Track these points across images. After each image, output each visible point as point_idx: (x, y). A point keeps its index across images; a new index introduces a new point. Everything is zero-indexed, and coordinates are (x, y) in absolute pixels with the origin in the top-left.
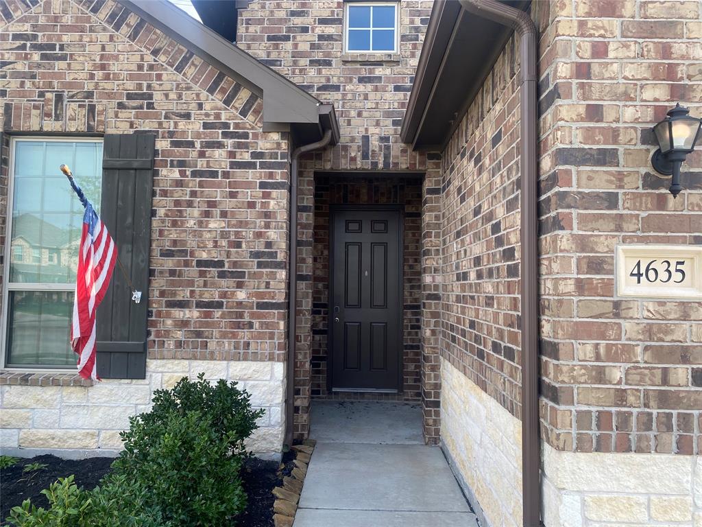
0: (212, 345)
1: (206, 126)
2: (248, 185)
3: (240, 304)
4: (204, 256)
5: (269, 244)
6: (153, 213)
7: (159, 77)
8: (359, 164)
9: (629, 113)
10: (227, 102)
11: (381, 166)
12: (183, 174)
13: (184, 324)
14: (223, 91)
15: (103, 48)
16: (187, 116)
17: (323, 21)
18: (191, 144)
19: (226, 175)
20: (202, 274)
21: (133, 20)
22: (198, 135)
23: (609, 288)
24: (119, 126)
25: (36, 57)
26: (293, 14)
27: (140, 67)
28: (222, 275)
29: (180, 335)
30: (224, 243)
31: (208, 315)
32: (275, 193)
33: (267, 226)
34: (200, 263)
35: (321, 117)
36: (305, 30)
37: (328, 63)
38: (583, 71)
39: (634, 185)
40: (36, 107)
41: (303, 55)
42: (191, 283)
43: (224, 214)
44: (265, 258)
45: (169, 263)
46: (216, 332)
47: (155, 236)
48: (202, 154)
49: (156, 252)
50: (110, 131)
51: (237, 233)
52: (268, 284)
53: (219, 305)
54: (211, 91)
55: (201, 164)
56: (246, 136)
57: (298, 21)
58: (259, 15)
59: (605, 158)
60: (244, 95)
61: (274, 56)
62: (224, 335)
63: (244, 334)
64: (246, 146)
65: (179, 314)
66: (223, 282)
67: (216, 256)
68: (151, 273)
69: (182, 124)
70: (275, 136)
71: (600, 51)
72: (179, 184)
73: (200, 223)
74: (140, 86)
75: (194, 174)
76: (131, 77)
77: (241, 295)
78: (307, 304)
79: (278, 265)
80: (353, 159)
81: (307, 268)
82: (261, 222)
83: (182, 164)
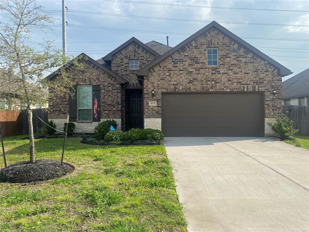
0: (110, 116)
1: (108, 83)
2: (115, 92)
3: (114, 110)
4: (108, 103)
5: (118, 101)
6: (101, 97)
7: (100, 76)
8: (132, 88)
9: (150, 90)
10: (111, 80)
11: (136, 88)
12: (105, 91)
13: (106, 113)
14: (110, 78)
15: (92, 71)
16: (105, 82)
17: (126, 64)
18: (106, 86)
19: (111, 91)
20: (108, 106)
21: (96, 67)
22: (107, 85)
23: (148, 105)
24: (95, 84)
25: (81, 73)
26: (121, 62)
27: (97, 74)
28: (111, 106)
29: (105, 115)
30: (111, 101)
31: (109, 112)
32: (119, 93)
33: (118, 98)
34: (108, 104)
35: (126, 82)
36: (123, 65)
37: (127, 71)
38: (146, 86)
39: (150, 96)
40: (82, 81)
41: (123, 69)
42: (107, 107)
43: (111, 97)
44: (118, 103)
45: (103, 104)
46: (111, 115)
47: (101, 100)
48: (107, 88)
49: (101, 103)
50: (93, 84)
51: (113, 100)
52: (118, 107)
53: (111, 110)
54: (109, 78)
55: (107, 89)
56: (114, 85)
57: (121, 64)
58: (115, 62)
59: (148, 94)
60: (114, 79)
61: (118, 70)
62: (112, 115)
63: (115, 115)
64: (114, 86)
65: (105, 112)
66: (112, 107)
67: (110, 103)
68: (101, 106)
69: (104, 83)
70: (119, 85)
71: (148, 85)
72: (104, 92)
73: (108, 98)
74: (97, 77)
75: (107, 91)
76: (96, 76)
77: (114, 109)
78: (124, 111)
79: (120, 104)
80: (132, 87)
81: (124, 105)
82: (117, 98)
83: (104, 89)
